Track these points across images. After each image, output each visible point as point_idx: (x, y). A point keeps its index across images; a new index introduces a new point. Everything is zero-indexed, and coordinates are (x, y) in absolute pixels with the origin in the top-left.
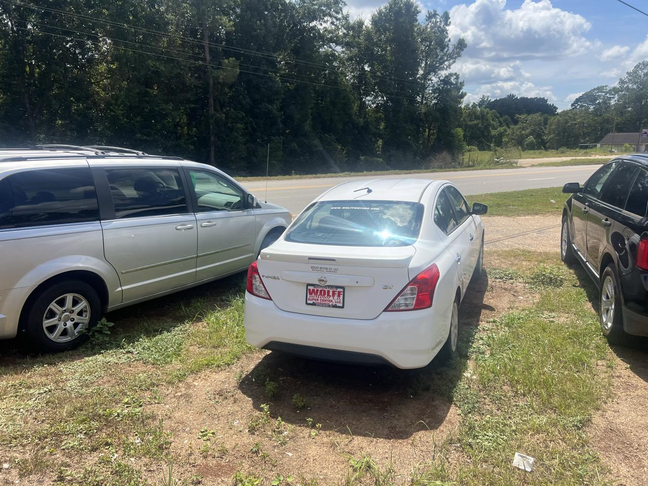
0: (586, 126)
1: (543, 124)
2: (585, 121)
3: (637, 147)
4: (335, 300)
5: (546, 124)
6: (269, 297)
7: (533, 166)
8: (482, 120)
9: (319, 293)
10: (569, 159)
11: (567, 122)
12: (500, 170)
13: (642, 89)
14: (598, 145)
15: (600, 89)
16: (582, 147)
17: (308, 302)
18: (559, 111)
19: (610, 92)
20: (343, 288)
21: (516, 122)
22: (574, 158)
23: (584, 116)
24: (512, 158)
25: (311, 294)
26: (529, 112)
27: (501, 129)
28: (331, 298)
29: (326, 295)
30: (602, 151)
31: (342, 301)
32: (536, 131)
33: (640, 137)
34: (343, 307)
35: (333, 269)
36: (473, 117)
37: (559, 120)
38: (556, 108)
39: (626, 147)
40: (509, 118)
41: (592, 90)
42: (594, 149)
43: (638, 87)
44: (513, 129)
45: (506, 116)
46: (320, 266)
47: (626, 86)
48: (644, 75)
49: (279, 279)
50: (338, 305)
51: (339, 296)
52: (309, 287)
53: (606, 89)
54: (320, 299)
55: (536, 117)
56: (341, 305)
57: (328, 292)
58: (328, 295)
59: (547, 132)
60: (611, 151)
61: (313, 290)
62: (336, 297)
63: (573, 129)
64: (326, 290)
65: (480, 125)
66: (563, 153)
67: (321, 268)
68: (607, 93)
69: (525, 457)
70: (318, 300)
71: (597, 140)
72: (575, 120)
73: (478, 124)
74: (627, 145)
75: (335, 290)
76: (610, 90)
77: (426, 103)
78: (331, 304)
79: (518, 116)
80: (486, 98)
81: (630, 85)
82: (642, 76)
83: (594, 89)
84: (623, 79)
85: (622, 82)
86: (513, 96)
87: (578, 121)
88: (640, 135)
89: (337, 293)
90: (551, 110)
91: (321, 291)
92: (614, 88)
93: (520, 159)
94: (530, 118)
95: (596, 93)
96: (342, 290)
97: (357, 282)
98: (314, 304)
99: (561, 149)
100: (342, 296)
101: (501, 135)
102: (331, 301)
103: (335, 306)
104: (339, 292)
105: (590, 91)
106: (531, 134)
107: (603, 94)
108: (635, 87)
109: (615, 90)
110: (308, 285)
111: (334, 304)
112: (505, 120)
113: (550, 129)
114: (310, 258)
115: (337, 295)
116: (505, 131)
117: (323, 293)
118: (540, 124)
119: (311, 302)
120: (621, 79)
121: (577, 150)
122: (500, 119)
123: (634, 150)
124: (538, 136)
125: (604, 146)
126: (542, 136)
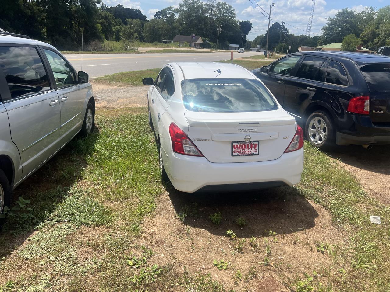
0: (164, 30)
1: (141, 26)
2: (164, 27)
3: (191, 44)
4: (252, 150)
5: (143, 26)
6: (201, 155)
7: (147, 52)
8: (106, 20)
9: (241, 147)
10: (162, 49)
11: (154, 27)
12: (132, 54)
13: (190, 11)
14: (172, 42)
15: (170, 8)
16: (164, 42)
17: (234, 154)
18: (148, 19)
19: (174, 11)
20: (258, 141)
21: (126, 23)
22: (165, 48)
23: (163, 24)
24: (134, 47)
25: (235, 148)
26: (133, 18)
27: (119, 27)
28: (250, 150)
29: (246, 148)
30: (174, 45)
31: (257, 151)
32: (138, 30)
33: (191, 39)
34: (258, 154)
35: (254, 130)
36: (100, 17)
37: (150, 25)
38: (146, 17)
39: (186, 44)
40: (121, 20)
41: (166, 9)
42: (170, 44)
43: (188, 10)
44: (125, 28)
45: (119, 19)
46: (245, 128)
47: (182, 8)
48: (191, 3)
49: (210, 141)
50: (255, 153)
51: (255, 147)
52: (234, 144)
53: (173, 9)
54: (242, 151)
55: (137, 21)
56: (257, 153)
57: (248, 145)
58: (248, 147)
59: (144, 31)
60: (179, 46)
61: (237, 146)
62: (253, 149)
63: (158, 31)
64: (246, 145)
65: (105, 23)
66: (156, 45)
67: (245, 130)
68: (173, 11)
69: (376, 217)
70: (240, 152)
71: (171, 38)
72: (158, 25)
73: (104, 22)
74: (186, 43)
75: (252, 144)
76: (175, 10)
77: (75, 4)
78: (249, 153)
79: (127, 19)
80: (105, 5)
81: (185, 8)
82: (190, 4)
83: (167, 8)
84: (181, 4)
85: (181, 6)
86: (121, 6)
87: (160, 26)
88: (191, 37)
89: (254, 145)
90: (143, 18)
91: (242, 146)
92: (177, 9)
93: (139, 47)
94: (134, 21)
95: (168, 10)
96: (257, 143)
97: (270, 137)
98: (238, 155)
99: (154, 43)
100: (257, 147)
101: (119, 31)
102: (250, 151)
103: (253, 155)
104: (255, 145)
105: (165, 9)
106: (135, 32)
107: (172, 12)
108: (187, 9)
109: (177, 11)
110: (233, 142)
111: (252, 153)
112: (119, 22)
113: (145, 30)
114: (241, 124)
115: (254, 147)
116: (121, 29)
117: (244, 147)
118: (140, 26)
119: (236, 154)
120: (180, 4)
121: (162, 43)
122: (115, 20)
123: (189, 46)
124: (140, 34)
125: (175, 42)
126: (142, 33)
